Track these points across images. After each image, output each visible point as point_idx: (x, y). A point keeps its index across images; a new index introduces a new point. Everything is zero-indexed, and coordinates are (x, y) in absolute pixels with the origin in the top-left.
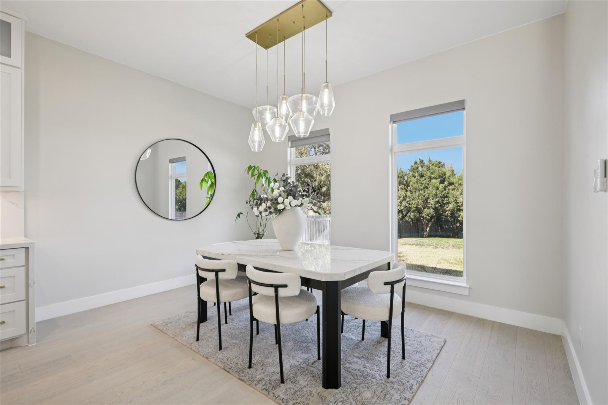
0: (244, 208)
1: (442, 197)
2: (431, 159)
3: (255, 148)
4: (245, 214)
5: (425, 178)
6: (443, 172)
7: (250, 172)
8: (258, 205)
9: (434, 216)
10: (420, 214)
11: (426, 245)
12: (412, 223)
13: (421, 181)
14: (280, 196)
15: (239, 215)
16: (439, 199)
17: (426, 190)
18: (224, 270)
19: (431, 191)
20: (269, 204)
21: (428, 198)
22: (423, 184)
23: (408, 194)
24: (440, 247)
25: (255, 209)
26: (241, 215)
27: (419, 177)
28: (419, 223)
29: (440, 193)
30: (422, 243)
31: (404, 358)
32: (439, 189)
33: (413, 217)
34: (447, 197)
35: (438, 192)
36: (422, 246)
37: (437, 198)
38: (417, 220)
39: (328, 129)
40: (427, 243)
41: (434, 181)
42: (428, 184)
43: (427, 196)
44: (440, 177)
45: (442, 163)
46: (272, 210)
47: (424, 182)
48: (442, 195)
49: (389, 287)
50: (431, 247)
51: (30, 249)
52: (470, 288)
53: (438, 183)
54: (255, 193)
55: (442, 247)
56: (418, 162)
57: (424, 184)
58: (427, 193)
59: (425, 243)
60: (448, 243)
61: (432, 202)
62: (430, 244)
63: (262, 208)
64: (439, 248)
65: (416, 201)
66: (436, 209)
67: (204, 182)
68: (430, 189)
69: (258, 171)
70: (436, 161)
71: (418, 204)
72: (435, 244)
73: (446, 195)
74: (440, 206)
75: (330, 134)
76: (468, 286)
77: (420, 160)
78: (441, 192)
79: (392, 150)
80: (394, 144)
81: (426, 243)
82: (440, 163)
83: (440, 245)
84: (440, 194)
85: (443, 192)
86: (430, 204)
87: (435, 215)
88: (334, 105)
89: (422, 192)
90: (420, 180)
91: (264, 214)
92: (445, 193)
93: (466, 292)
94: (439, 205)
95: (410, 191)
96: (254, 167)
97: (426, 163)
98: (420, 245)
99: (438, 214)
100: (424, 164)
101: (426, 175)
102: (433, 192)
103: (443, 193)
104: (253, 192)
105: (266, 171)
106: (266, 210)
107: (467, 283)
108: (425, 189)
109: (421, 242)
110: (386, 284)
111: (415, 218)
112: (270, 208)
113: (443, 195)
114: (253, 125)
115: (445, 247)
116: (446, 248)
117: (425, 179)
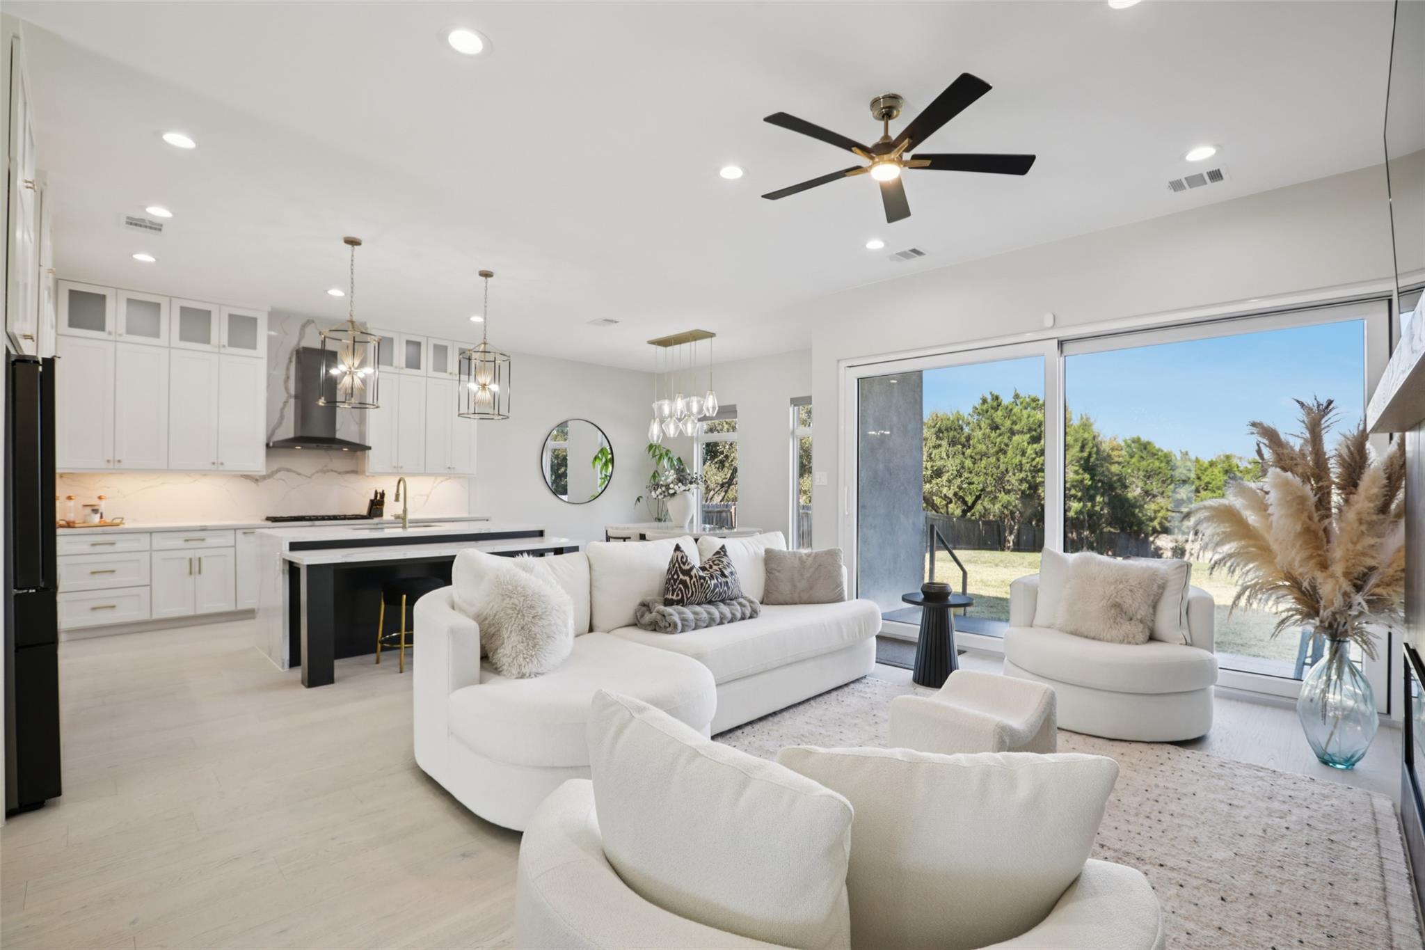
0: (644, 493)
1: (1032, 471)
2: (1018, 392)
3: (654, 436)
4: (645, 498)
5: (1001, 431)
6: (1036, 421)
7: (651, 452)
8: (655, 490)
13: (991, 438)
14: (672, 483)
15: (638, 499)
16: (1027, 476)
17: (1002, 457)
19: (1012, 458)
20: (664, 489)
21: (1006, 472)
22: (996, 443)
23: (968, 463)
25: (653, 493)
26: (640, 499)
27: (988, 431)
29: (1027, 463)
32: (1027, 455)
34: (1041, 470)
35: (1024, 461)
37: (1023, 472)
39: (734, 406)
41: (1016, 438)
42: (1007, 445)
43: (1002, 468)
44: (1030, 430)
45: (1041, 401)
46: (666, 494)
47: (998, 440)
48: (1031, 465)
53: (1025, 444)
54: (657, 475)
56: (989, 399)
57: (997, 445)
58: (1004, 463)
61: (1013, 479)
63: (658, 492)
65: (982, 478)
66: (1021, 494)
67: (597, 460)
68: (1010, 453)
69: (660, 451)
70: (1029, 397)
73: (1039, 466)
74: (1030, 488)
75: (736, 411)
77: (992, 395)
78: (1029, 460)
84: (1028, 465)
85: (1033, 459)
86: (1010, 485)
89: (994, 460)
90: (989, 437)
91: (660, 497)
92: (1038, 463)
94: (1027, 485)
95: (971, 457)
96: (659, 447)
97: (1007, 400)
100: (999, 405)
101: (1002, 425)
102: (1014, 460)
103: (1034, 463)
104: (654, 473)
105: (668, 451)
106: (661, 494)
108: (1000, 454)
112: (664, 492)
113: (1035, 467)
114: (653, 420)
117: (1000, 435)
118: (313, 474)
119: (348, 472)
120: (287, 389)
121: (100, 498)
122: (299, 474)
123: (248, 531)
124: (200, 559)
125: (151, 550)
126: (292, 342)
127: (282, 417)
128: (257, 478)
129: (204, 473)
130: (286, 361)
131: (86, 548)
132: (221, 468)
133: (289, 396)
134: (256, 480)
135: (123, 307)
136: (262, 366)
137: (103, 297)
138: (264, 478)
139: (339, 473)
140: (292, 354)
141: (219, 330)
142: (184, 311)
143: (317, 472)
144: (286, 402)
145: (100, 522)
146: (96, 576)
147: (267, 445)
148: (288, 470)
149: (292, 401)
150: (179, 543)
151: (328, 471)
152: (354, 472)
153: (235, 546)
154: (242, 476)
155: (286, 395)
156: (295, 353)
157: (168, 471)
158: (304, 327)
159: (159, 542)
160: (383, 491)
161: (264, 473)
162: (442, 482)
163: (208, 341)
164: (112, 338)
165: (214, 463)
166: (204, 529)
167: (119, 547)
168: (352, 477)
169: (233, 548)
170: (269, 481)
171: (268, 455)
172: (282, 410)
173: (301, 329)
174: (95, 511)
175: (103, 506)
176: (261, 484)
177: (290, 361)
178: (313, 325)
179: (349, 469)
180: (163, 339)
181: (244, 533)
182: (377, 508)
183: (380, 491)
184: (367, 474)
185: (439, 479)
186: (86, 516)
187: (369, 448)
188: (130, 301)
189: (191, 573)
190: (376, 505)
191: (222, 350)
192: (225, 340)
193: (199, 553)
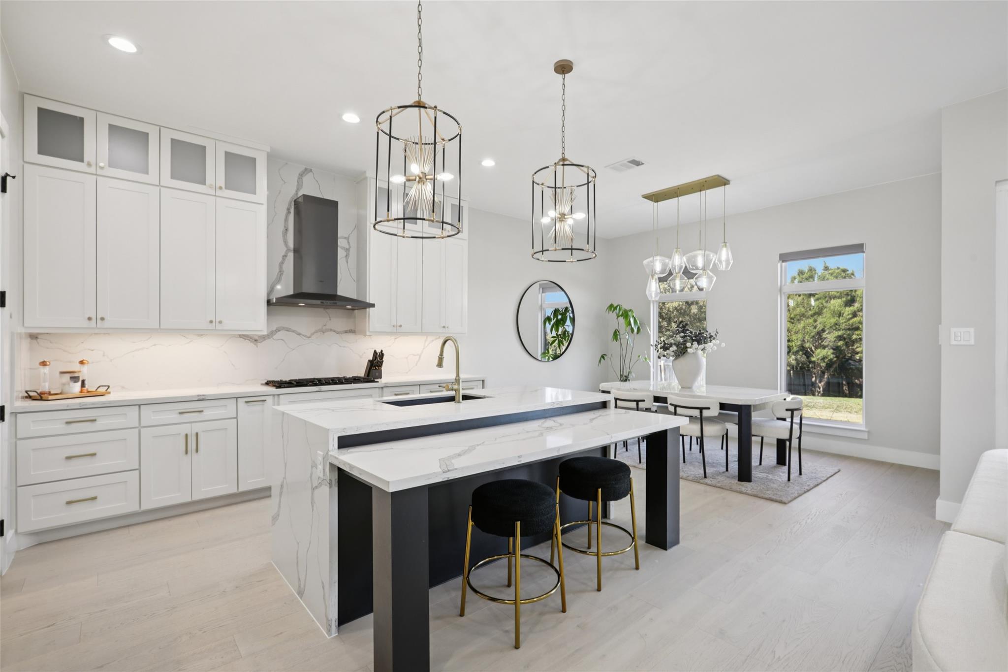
1: (849, 329)
2: (827, 265)
3: (652, 297)
4: (609, 355)
9: (835, 362)
10: (808, 357)
11: (820, 407)
12: (794, 373)
15: (603, 357)
16: (843, 333)
17: (819, 318)
18: (644, 401)
19: (828, 318)
21: (823, 330)
24: (845, 411)
26: (605, 356)
28: (805, 373)
29: (844, 322)
30: (812, 404)
31: (800, 474)
32: (844, 316)
33: (794, 362)
34: (857, 329)
35: (841, 321)
36: (813, 409)
37: (840, 331)
38: (801, 368)
40: (821, 404)
41: (833, 302)
43: (820, 327)
44: (845, 295)
45: (850, 272)
48: (848, 325)
49: (790, 413)
50: (829, 409)
51: (485, 382)
52: (869, 432)
53: (841, 306)
54: (618, 334)
55: (849, 410)
58: (821, 323)
59: (817, 404)
60: (859, 404)
62: (827, 406)
64: (843, 412)
65: (800, 336)
66: (836, 349)
69: (622, 310)
70: (838, 268)
71: (804, 341)
72: (836, 407)
73: (856, 325)
74: (844, 344)
76: (867, 430)
78: (846, 320)
79: (781, 290)
80: (783, 283)
81: (819, 405)
82: (844, 271)
83: (845, 408)
84: (846, 324)
85: (849, 320)
86: (826, 341)
87: (836, 360)
88: (732, 262)
89: (811, 321)
92: (855, 323)
93: (865, 436)
96: (618, 307)
97: (819, 271)
98: (810, 407)
99: (842, 358)
102: (832, 321)
103: (851, 323)
104: (615, 332)
107: (866, 427)
109: (811, 402)
110: (787, 410)
111: (798, 364)
113: (851, 326)
115: (855, 410)
116: (856, 412)
118: (313, 334)
119: (346, 332)
120: (285, 242)
121: (82, 362)
122: (299, 334)
123: (251, 399)
124: (197, 434)
125: (140, 427)
126: (290, 192)
127: (281, 272)
128: (257, 338)
129: (200, 333)
130: (285, 211)
131: (60, 427)
132: (219, 327)
133: (288, 250)
134: (255, 340)
135: (104, 133)
136: (262, 212)
137: (81, 120)
138: (264, 338)
139: (338, 333)
140: (290, 205)
141: (216, 170)
142: (176, 144)
143: (316, 332)
144: (285, 256)
145: (81, 392)
146: (74, 462)
147: (269, 303)
148: (288, 330)
149: (291, 255)
150: (174, 417)
151: (327, 330)
152: (352, 331)
153: (236, 418)
154: (240, 336)
155: (285, 249)
156: (293, 203)
157: (160, 331)
158: (301, 175)
159: (150, 416)
160: (382, 351)
161: (265, 333)
162: (433, 341)
163: (203, 182)
164: (92, 170)
165: (211, 322)
166: (201, 399)
167: (101, 424)
168: (351, 336)
169: (236, 420)
170: (268, 342)
171: (269, 313)
172: (282, 263)
173: (299, 178)
174: (75, 379)
175: (84, 372)
176: (262, 345)
177: (289, 212)
178: (311, 174)
179: (348, 329)
180: (152, 177)
181: (247, 402)
182: (376, 369)
183: (378, 351)
184: (368, 333)
185: (430, 338)
186: (64, 384)
187: (373, 305)
188: (112, 128)
189: (187, 453)
190: (375, 367)
191: (219, 193)
192: (221, 182)
193: (197, 428)
